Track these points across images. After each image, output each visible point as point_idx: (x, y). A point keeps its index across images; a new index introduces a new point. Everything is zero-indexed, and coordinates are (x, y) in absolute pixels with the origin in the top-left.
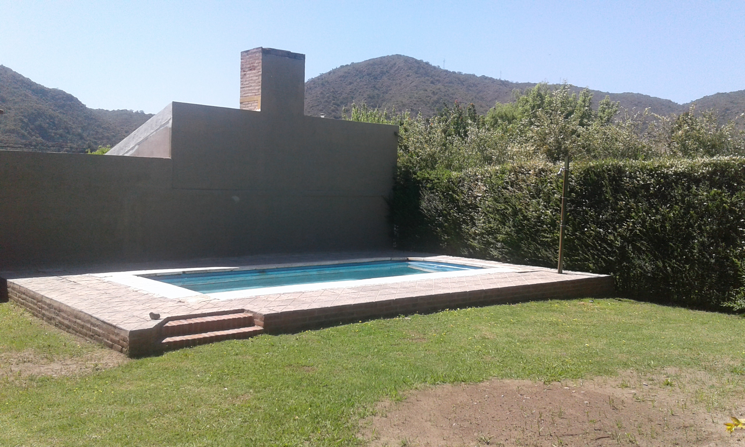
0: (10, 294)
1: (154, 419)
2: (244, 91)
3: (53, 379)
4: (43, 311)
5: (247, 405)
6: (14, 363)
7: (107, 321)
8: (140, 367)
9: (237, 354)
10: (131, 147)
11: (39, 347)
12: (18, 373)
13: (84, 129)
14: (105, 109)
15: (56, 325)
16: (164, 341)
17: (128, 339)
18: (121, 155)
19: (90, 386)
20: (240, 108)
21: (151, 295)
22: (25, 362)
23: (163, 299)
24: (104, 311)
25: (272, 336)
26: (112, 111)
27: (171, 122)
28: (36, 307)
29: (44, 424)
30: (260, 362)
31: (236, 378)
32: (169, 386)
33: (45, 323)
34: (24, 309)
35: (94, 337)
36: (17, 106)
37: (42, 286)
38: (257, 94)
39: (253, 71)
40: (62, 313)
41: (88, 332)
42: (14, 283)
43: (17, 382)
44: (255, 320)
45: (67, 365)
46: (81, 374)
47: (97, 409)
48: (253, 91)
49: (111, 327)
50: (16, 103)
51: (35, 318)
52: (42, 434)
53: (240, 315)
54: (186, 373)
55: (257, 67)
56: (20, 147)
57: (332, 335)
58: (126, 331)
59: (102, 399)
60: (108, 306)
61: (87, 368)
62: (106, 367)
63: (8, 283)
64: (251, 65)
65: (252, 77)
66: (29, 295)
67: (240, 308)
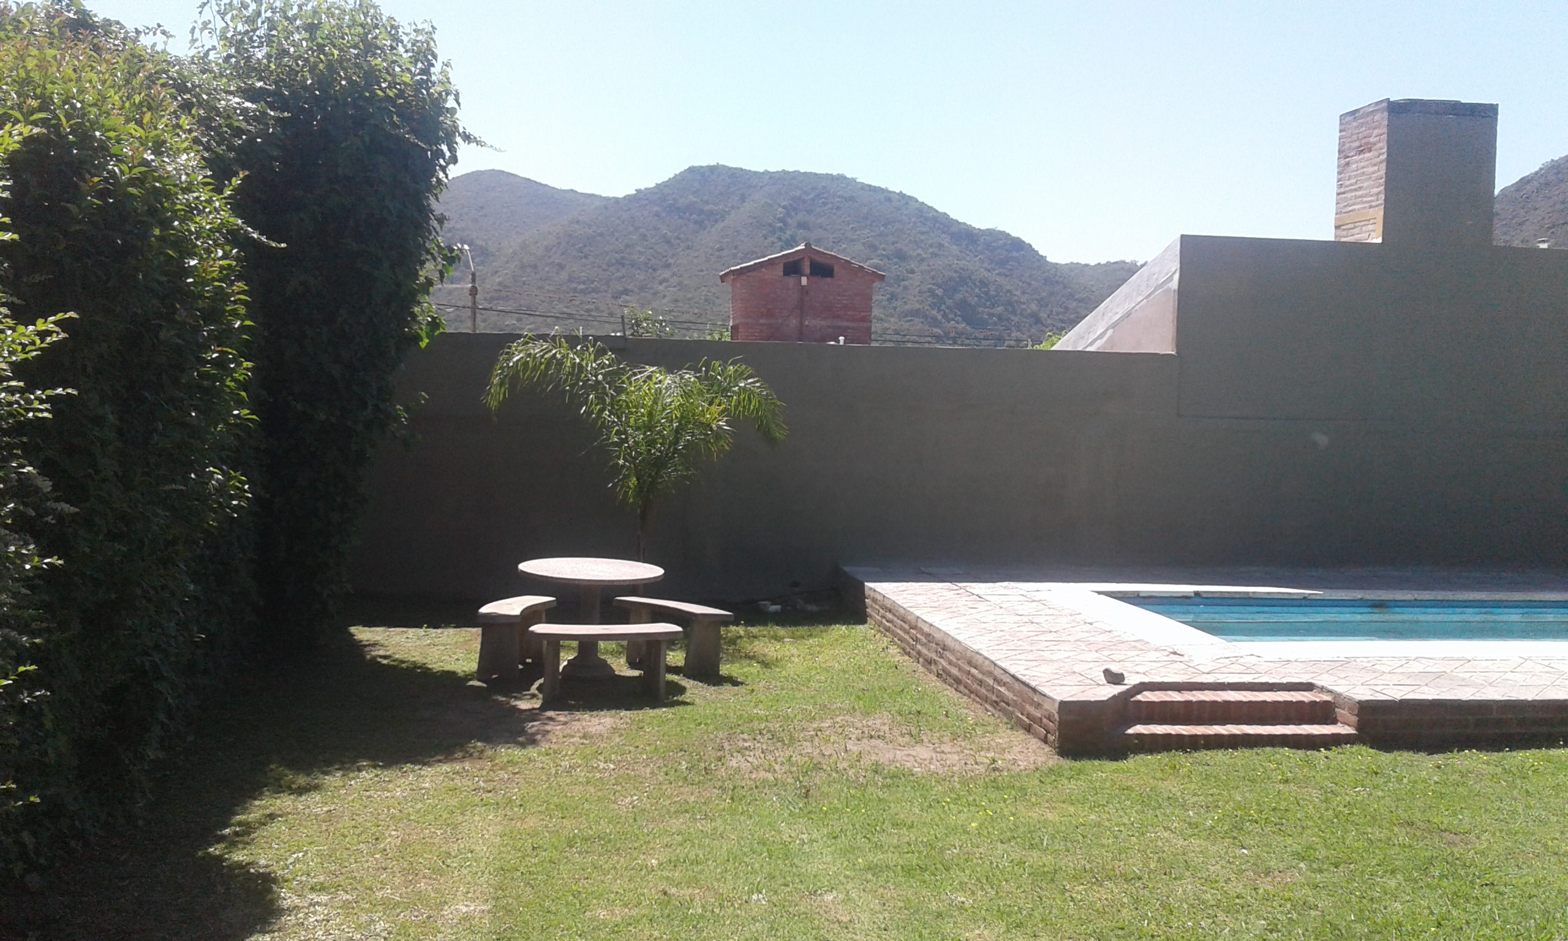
0: (869, 610)
1: (1082, 887)
2: (1346, 199)
3: (913, 775)
4: (919, 647)
5: (1287, 897)
6: (853, 737)
7: (1020, 677)
8: (1076, 777)
9: (1287, 781)
10: (1099, 333)
11: (900, 713)
12: (855, 756)
13: (1042, 303)
14: (1083, 263)
15: (938, 675)
16: (1130, 731)
17: (1057, 717)
18: (1080, 349)
19: (975, 800)
20: (1336, 237)
21: (1116, 634)
22: (871, 737)
23: (1141, 645)
24: (1019, 657)
25: (1378, 752)
26: (1096, 265)
27: (1177, 277)
28: (907, 637)
29: (878, 858)
30: (1338, 806)
31: (1274, 833)
32: (1124, 824)
33: (921, 669)
34: (889, 640)
35: (999, 704)
36: (924, 267)
37: (920, 599)
38: (1374, 204)
39: (1367, 155)
40: (947, 653)
41: (989, 695)
42: (875, 591)
43: (851, 772)
44: (1336, 710)
45: (943, 752)
46: (964, 773)
47: (978, 847)
48: (1365, 199)
49: (1027, 689)
50: (923, 260)
51: (907, 658)
52: (870, 876)
53: (1303, 696)
54: (1166, 803)
55: (1375, 144)
56: (929, 343)
57: (1533, 768)
58: (1053, 700)
59: (990, 830)
60: (1029, 648)
61: (977, 763)
62: (1013, 767)
63: (866, 589)
64: (1364, 141)
65: (1363, 167)
66: (897, 614)
67: (1304, 681)
